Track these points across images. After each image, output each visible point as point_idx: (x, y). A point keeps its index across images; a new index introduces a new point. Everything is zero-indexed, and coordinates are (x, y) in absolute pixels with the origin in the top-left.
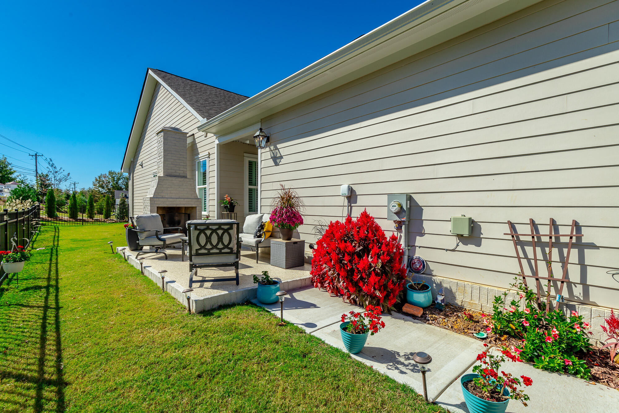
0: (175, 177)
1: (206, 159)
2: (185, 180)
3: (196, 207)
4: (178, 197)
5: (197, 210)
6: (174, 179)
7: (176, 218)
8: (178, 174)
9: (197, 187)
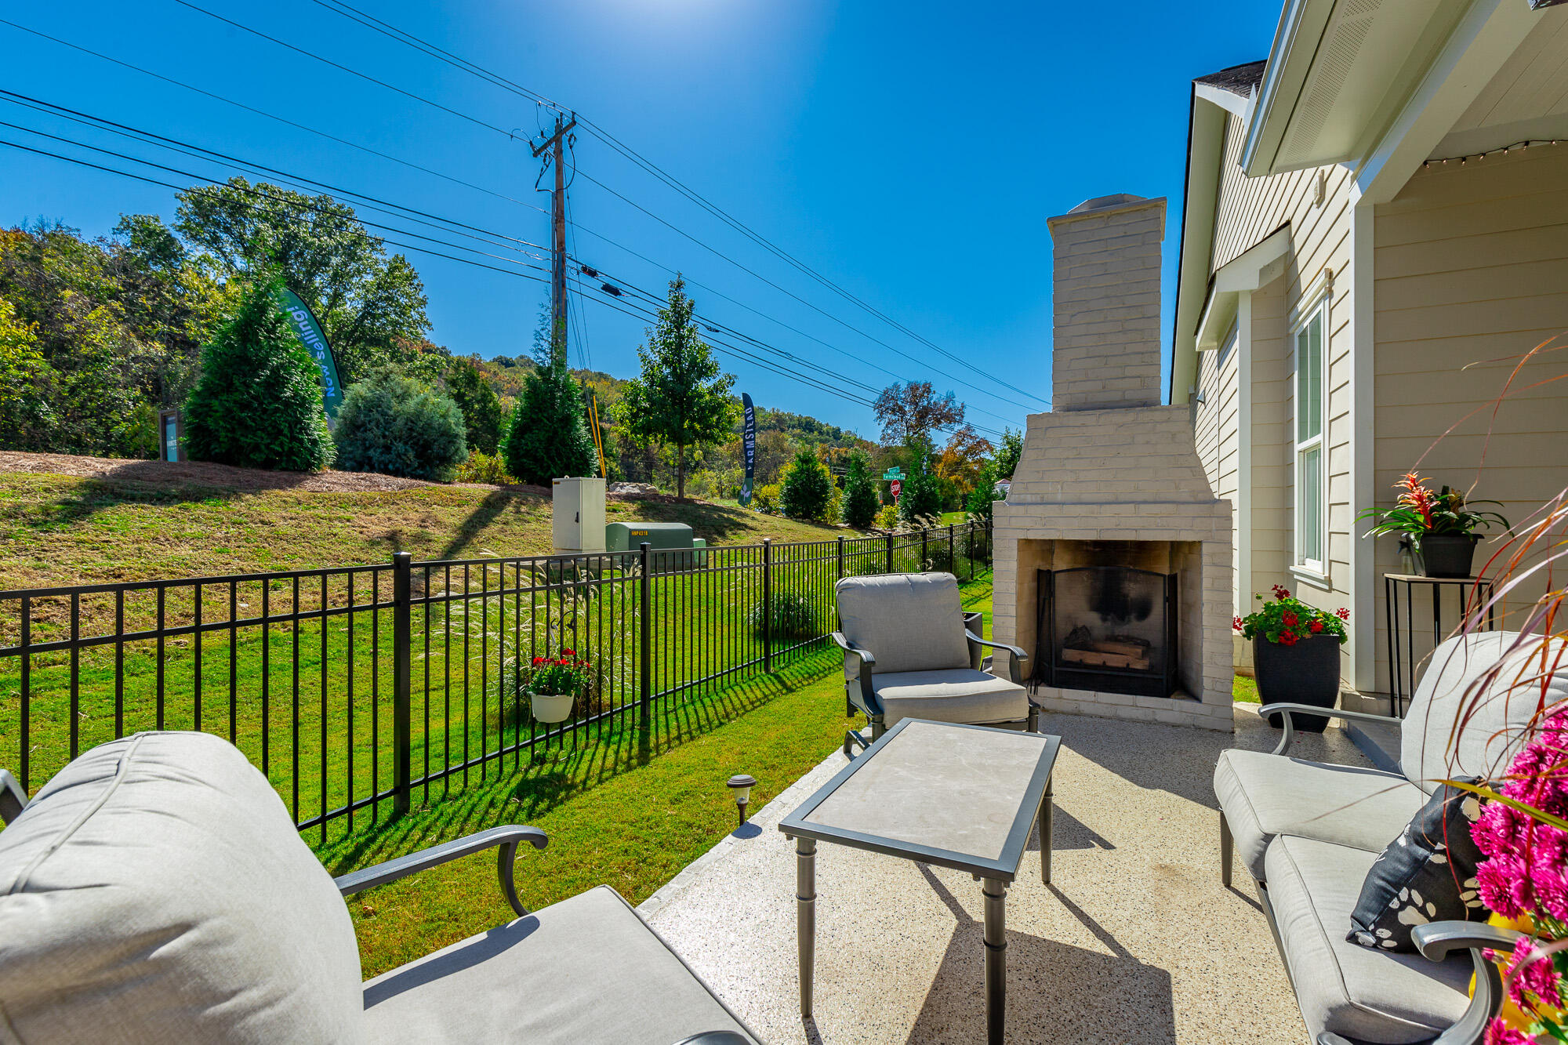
0: (1098, 412)
1: (1321, 307)
2: (1145, 415)
3: (1200, 542)
4: (1111, 498)
5: (1205, 559)
6: (1089, 418)
7: (1133, 589)
8: (1116, 396)
9: (1298, 447)
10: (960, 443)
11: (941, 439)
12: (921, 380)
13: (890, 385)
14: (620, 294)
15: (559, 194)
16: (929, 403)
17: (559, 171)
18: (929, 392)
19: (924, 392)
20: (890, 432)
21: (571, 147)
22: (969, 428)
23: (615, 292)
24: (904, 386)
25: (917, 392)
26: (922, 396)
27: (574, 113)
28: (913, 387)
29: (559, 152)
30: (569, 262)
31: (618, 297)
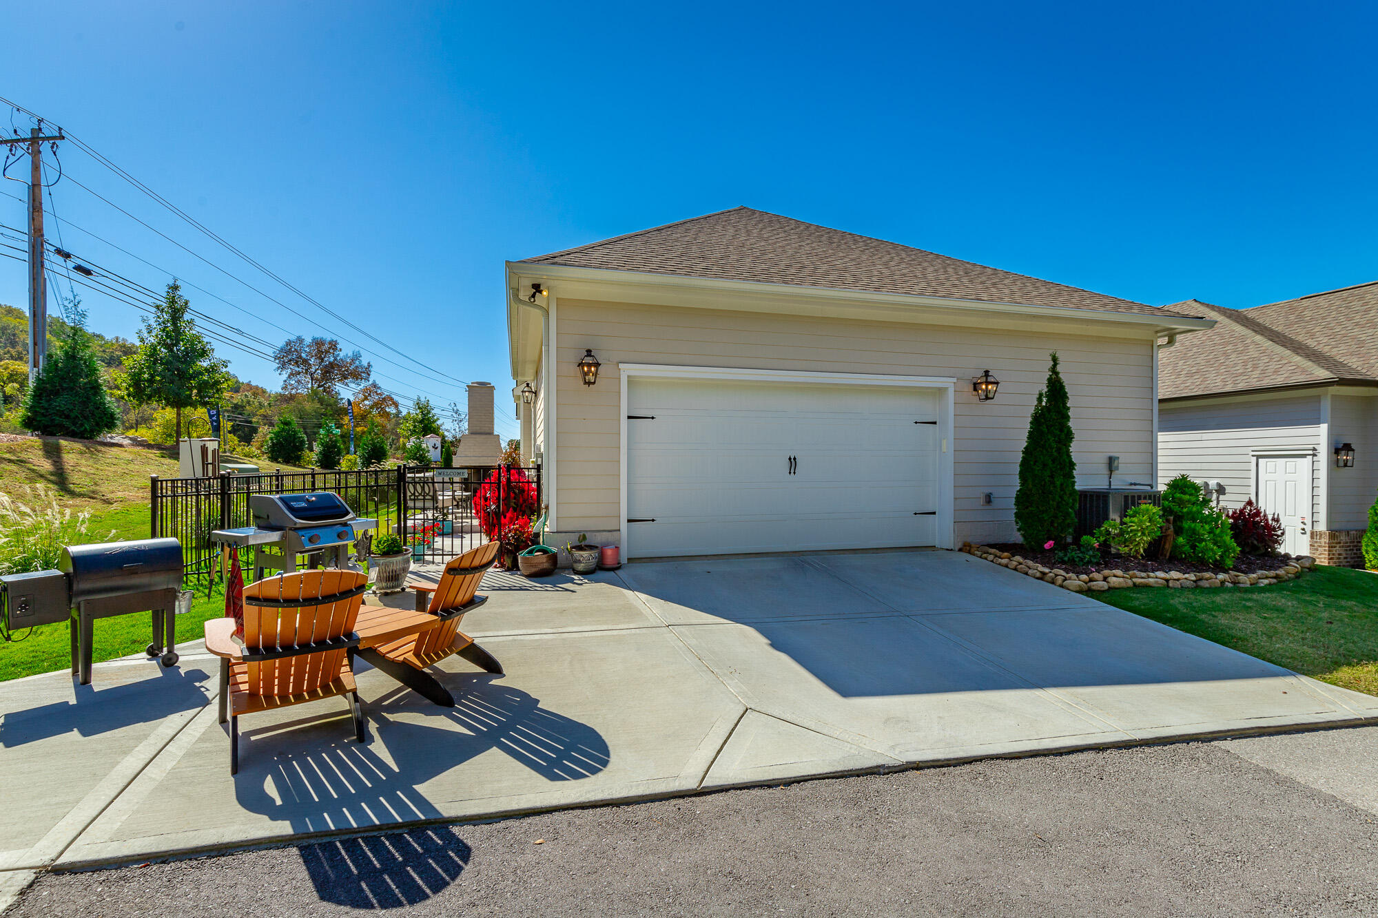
2: (491, 436)
4: (481, 455)
6: (477, 436)
10: (366, 398)
11: (347, 392)
12: (328, 337)
13: (293, 338)
14: (91, 274)
15: (35, 188)
16: (335, 359)
17: (36, 168)
18: (335, 349)
19: (330, 348)
20: (293, 382)
21: (54, 153)
22: (375, 385)
23: (88, 272)
24: (308, 340)
25: (323, 348)
26: (327, 352)
27: (60, 129)
28: (318, 343)
29: (36, 154)
30: (46, 246)
31: (89, 277)
